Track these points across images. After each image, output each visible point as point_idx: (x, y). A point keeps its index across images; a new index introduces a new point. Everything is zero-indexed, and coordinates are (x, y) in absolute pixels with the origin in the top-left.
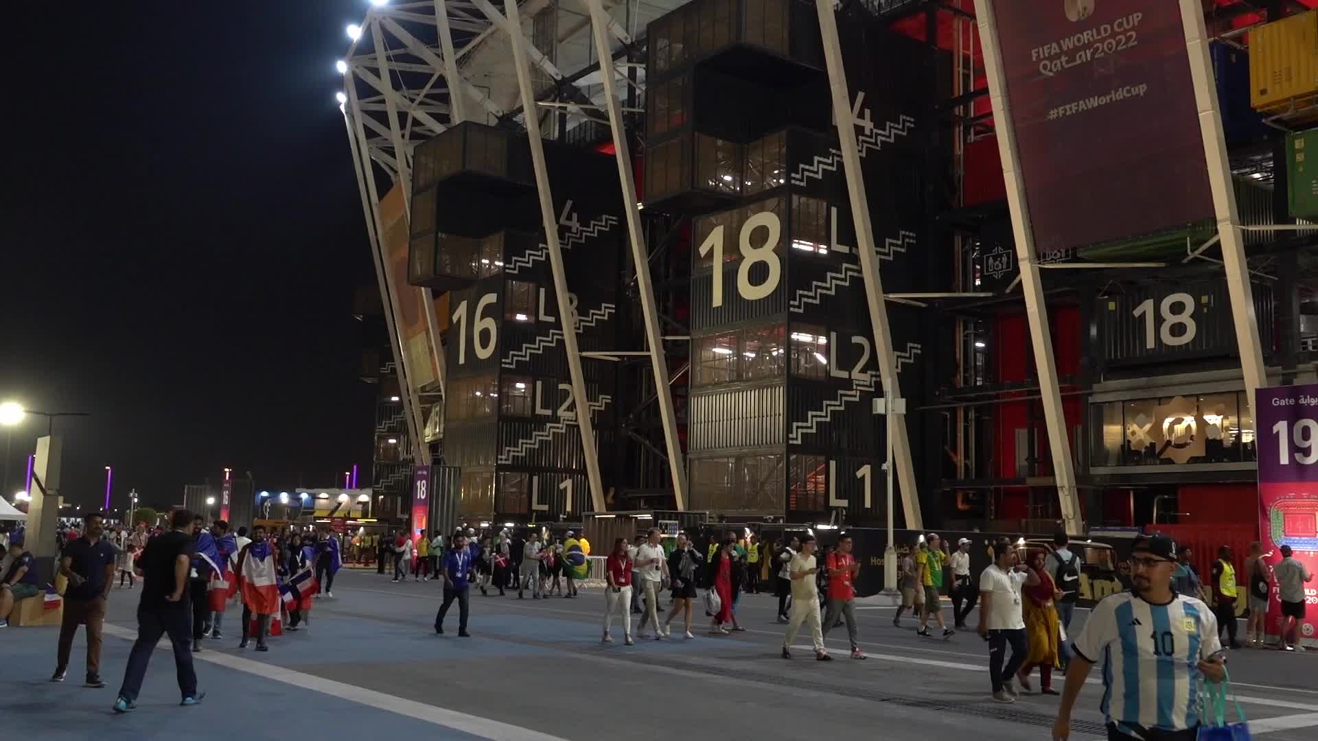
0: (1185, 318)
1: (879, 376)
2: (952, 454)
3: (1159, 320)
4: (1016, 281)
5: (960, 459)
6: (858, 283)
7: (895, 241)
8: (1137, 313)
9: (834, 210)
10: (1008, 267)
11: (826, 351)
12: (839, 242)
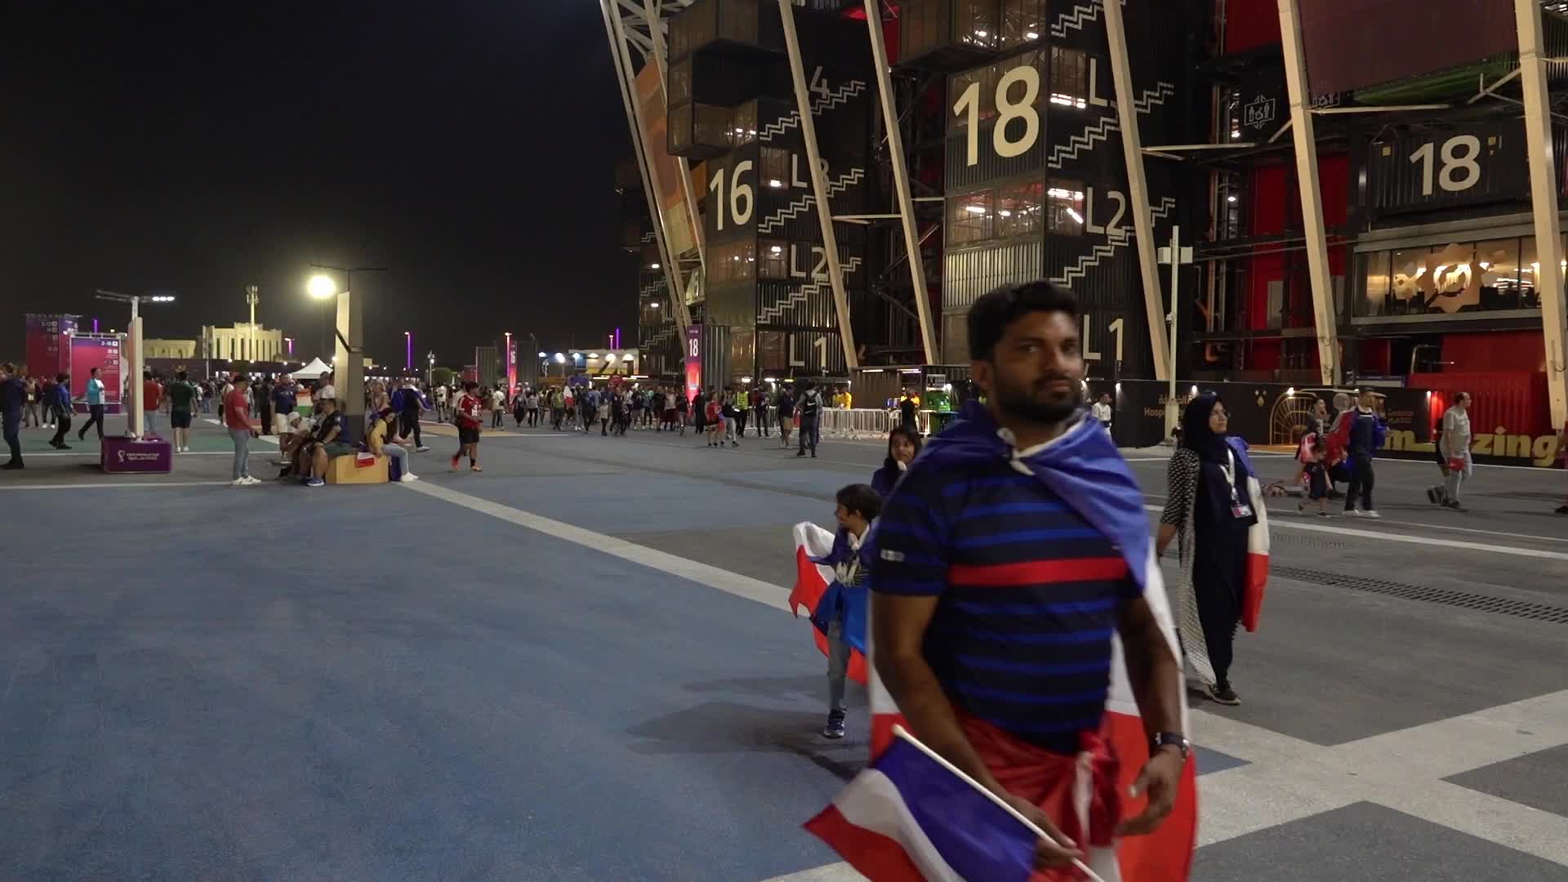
0: (1469, 162)
1: (1134, 231)
2: (1202, 307)
3: (1438, 164)
4: (1286, 127)
5: (1210, 313)
6: (1116, 137)
7: (1152, 94)
8: (1414, 158)
9: (1093, 62)
10: (1270, 115)
11: (1082, 208)
12: (1097, 96)
